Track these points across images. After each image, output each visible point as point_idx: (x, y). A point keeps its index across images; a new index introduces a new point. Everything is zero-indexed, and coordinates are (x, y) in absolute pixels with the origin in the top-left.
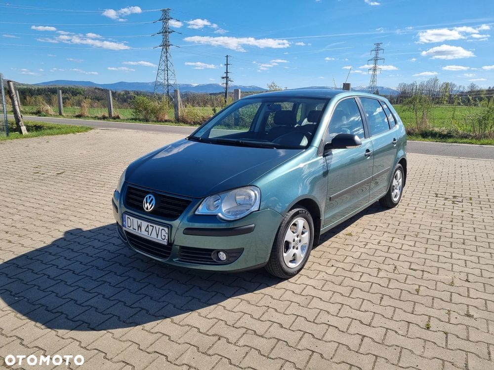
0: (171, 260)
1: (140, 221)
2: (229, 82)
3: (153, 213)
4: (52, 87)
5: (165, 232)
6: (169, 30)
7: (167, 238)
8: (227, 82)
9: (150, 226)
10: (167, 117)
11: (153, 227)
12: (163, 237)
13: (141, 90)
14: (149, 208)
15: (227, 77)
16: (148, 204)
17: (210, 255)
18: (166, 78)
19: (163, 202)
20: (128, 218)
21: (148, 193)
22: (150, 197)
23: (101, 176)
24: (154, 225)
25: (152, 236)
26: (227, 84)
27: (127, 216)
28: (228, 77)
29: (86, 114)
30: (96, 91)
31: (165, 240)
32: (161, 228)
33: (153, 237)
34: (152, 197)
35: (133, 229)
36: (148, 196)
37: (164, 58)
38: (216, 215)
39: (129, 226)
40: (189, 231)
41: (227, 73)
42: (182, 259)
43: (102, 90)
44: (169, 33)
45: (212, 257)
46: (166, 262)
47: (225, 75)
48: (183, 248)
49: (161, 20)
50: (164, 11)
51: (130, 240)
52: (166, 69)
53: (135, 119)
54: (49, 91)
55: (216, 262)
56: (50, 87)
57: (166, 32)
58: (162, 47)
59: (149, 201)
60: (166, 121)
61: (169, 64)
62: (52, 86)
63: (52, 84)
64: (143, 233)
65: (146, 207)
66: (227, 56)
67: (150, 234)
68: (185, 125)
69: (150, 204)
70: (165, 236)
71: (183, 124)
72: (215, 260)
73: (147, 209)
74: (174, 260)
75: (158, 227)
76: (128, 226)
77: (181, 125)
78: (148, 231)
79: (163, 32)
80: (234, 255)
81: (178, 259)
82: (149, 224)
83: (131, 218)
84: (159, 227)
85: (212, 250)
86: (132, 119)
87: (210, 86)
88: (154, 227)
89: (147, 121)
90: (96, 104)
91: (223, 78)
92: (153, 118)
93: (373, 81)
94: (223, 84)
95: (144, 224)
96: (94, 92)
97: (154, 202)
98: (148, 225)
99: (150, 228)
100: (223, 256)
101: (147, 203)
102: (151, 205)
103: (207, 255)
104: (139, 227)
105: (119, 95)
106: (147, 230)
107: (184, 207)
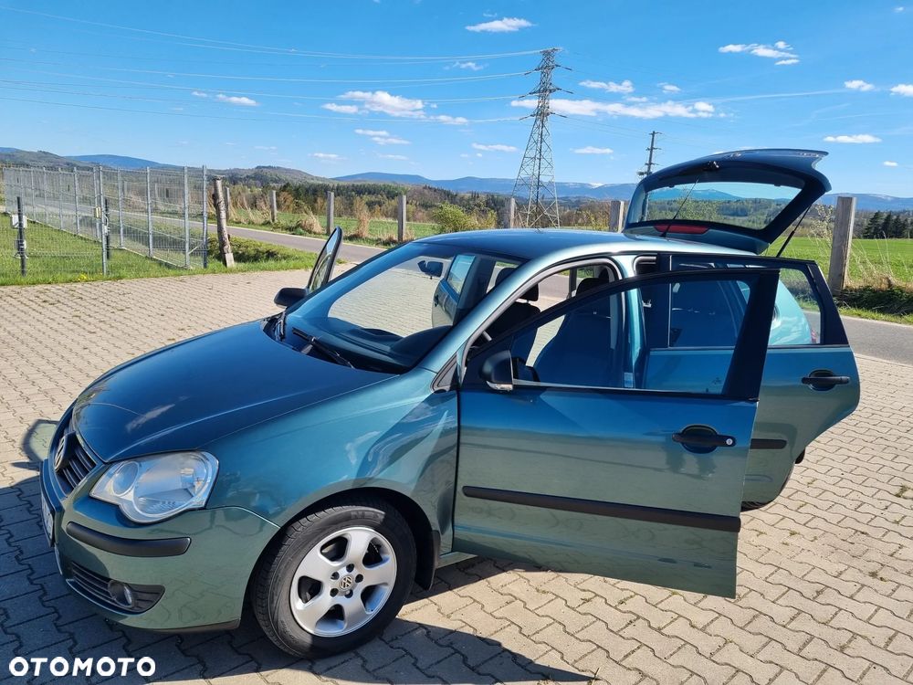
4: (359, 184)
6: (551, 88)
13: (501, 193)
18: (537, 172)
29: (366, 234)
30: (426, 191)
37: (536, 137)
41: (649, 164)
43: (435, 191)
44: (550, 91)
49: (539, 69)
50: (547, 54)
52: (538, 156)
54: (353, 190)
56: (356, 184)
57: (545, 90)
58: (534, 118)
61: (544, 147)
62: (359, 181)
63: (360, 179)
66: (653, 134)
79: (539, 91)
90: (420, 214)
96: (421, 194)
105: (462, 199)
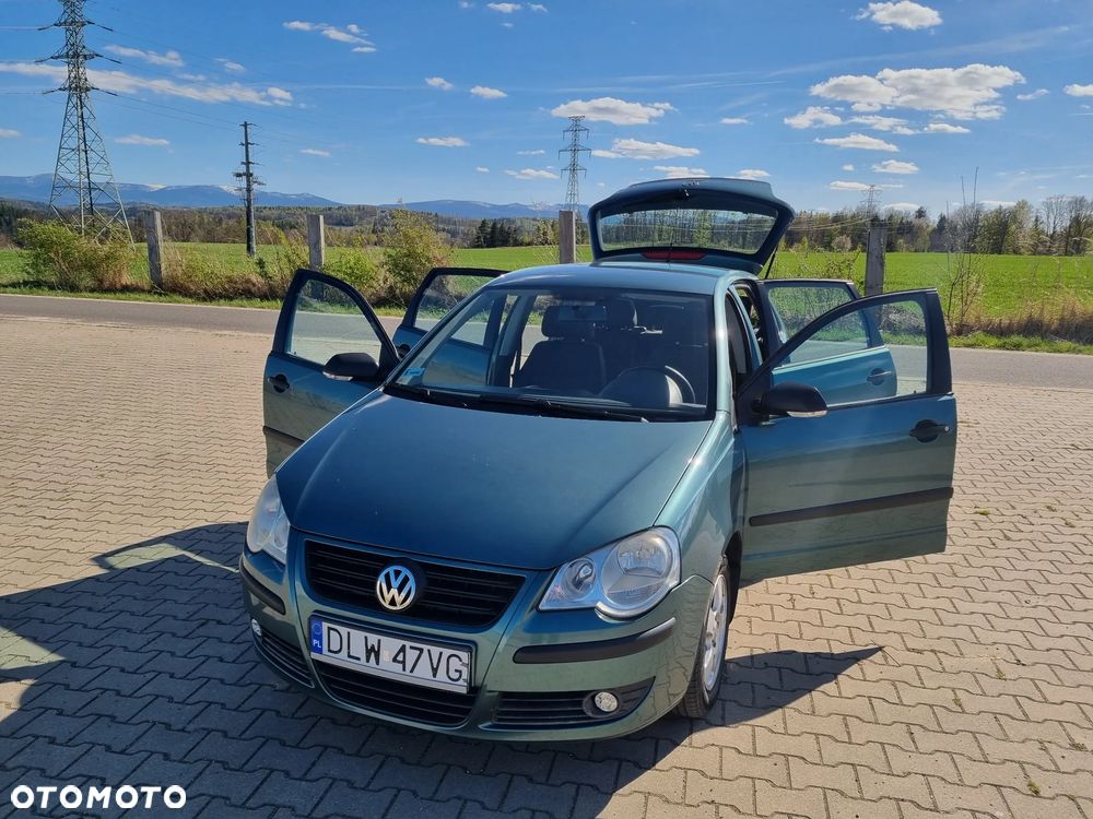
0: (473, 727)
1: (373, 639)
2: (255, 186)
3: (413, 613)
5: (459, 662)
6: (86, 52)
7: (465, 675)
8: (249, 185)
9: (411, 647)
10: (127, 279)
11: (421, 650)
12: (456, 675)
14: (399, 599)
15: (249, 175)
16: (394, 591)
17: (580, 703)
18: (84, 170)
19: (433, 582)
20: (330, 629)
21: (388, 562)
22: (397, 573)
23: (39, 464)
24: (425, 647)
25: (415, 673)
26: (249, 190)
27: (325, 625)
28: (251, 175)
31: (461, 682)
32: (447, 652)
33: (422, 675)
34: (405, 572)
35: (349, 656)
36: (391, 570)
37: (74, 120)
38: (593, 609)
39: (335, 647)
40: (526, 655)
41: (248, 163)
42: (500, 720)
44: (85, 57)
45: (584, 708)
46: (454, 734)
47: (243, 169)
48: (507, 697)
49: (61, 24)
51: (328, 681)
52: (82, 147)
53: (37, 285)
55: (590, 718)
57: (76, 55)
58: (67, 93)
59: (395, 583)
60: (126, 289)
61: (90, 136)
64: (387, 668)
65: (388, 597)
66: (245, 125)
67: (409, 667)
68: (186, 300)
69: (400, 590)
70: (460, 672)
71: (180, 298)
72: (590, 714)
73: (393, 602)
74: (480, 726)
75: (435, 650)
76: (330, 651)
77: (176, 301)
78: (403, 662)
79: (67, 55)
80: (634, 695)
81: (490, 723)
82: (408, 644)
83: (344, 630)
84: (441, 649)
85: (582, 694)
86: (26, 283)
87: (196, 191)
88: (425, 653)
89: (73, 288)
91: (239, 175)
92: (87, 280)
93: (572, 195)
94: (240, 189)
95: (390, 646)
97: (411, 584)
98: (404, 646)
99: (411, 655)
100: (607, 702)
101: (389, 587)
102: (403, 594)
103: (572, 705)
104: (374, 652)
106: (400, 658)
107: (509, 595)
